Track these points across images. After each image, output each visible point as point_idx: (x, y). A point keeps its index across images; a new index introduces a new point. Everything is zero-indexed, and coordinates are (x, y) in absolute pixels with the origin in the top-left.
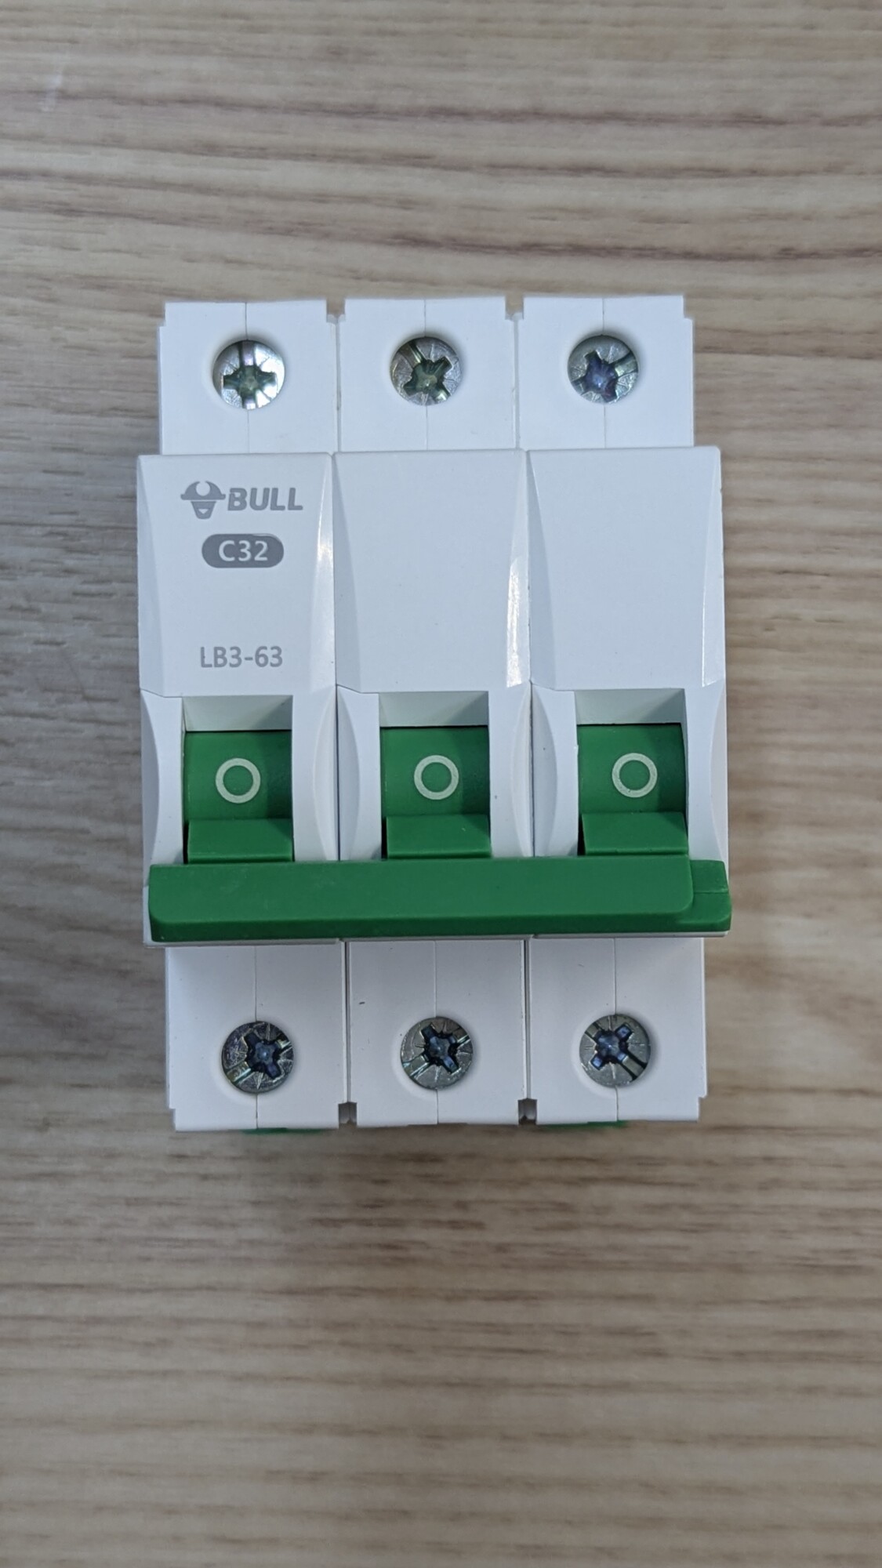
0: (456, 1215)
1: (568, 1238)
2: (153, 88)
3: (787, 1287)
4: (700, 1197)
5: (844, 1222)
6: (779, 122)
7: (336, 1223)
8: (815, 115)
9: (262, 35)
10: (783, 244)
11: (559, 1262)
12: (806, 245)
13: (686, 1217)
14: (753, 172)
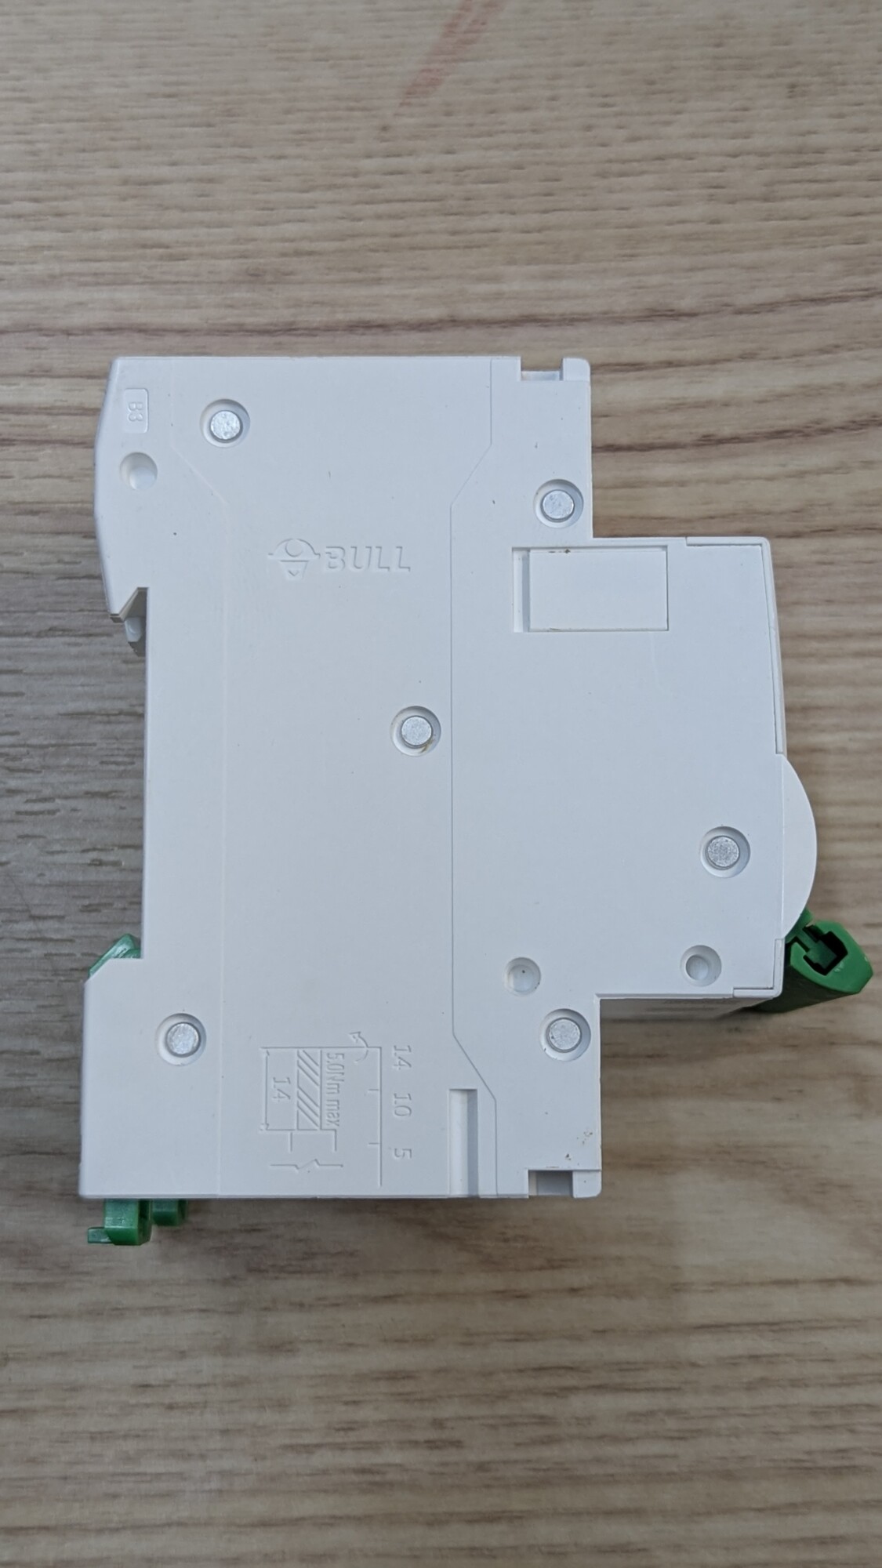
0: (433, 1435)
1: (552, 1453)
2: (77, 319)
3: (781, 1492)
4: (687, 1402)
5: (836, 1419)
6: (692, 315)
7: (309, 1449)
8: (727, 305)
9: (181, 262)
10: (703, 431)
11: (543, 1479)
12: (727, 431)
13: (672, 1424)
14: (669, 364)
